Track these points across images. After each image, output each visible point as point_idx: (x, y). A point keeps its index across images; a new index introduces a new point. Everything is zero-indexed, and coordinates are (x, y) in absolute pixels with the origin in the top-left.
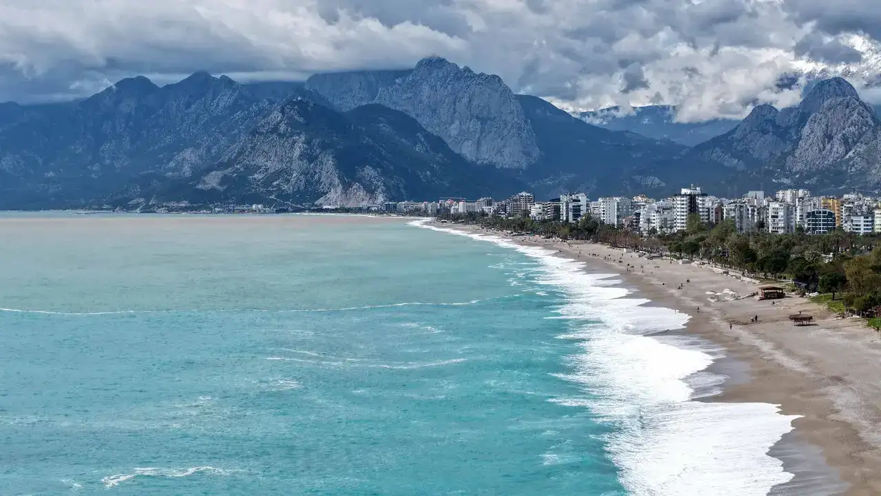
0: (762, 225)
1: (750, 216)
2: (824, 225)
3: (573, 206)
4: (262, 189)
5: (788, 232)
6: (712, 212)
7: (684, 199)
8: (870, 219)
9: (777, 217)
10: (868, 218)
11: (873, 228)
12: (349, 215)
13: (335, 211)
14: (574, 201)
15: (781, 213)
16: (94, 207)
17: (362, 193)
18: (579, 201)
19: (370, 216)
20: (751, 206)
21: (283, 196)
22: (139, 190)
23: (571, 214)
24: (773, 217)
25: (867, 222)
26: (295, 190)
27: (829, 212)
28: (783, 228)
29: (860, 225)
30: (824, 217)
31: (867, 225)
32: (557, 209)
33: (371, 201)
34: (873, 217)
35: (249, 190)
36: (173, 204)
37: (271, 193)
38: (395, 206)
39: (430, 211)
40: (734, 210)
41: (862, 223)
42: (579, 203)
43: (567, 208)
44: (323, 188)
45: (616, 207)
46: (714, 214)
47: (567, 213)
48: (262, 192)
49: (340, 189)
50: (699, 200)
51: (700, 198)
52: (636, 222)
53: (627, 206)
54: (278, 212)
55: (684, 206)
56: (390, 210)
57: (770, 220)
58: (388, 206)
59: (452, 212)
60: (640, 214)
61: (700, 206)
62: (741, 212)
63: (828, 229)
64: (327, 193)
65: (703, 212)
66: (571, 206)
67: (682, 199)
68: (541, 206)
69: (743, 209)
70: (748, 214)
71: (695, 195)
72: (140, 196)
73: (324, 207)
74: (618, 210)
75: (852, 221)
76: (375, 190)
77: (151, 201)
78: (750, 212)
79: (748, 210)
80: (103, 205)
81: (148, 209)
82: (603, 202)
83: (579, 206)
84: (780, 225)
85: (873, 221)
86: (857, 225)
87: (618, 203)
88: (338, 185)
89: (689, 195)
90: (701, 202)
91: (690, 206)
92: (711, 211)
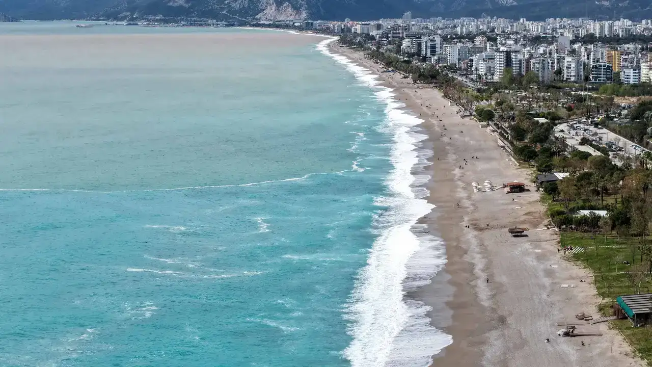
0: (559, 72)
1: (550, 67)
2: (603, 75)
3: (431, 45)
4: (217, 6)
5: (578, 79)
6: (524, 63)
7: (502, 54)
8: (637, 71)
9: (570, 68)
10: (636, 70)
11: (639, 78)
12: (278, 30)
13: (269, 26)
14: (431, 40)
15: (573, 65)
16: (93, 18)
17: (290, 10)
18: (435, 41)
19: (293, 32)
20: (551, 60)
21: (231, 11)
22: (126, 5)
23: (429, 50)
24: (567, 68)
25: (635, 73)
26: (241, 7)
27: (608, 66)
28: (575, 76)
29: (630, 76)
30: (604, 69)
31: (635, 76)
32: (419, 45)
33: (297, 16)
34: (640, 70)
35: (207, 7)
36: (150, 17)
37: (223, 9)
38: (312, 24)
39: (336, 31)
40: (539, 63)
41: (632, 74)
42: (435, 43)
43: (426, 46)
44: (262, 6)
45: (457, 52)
46: (525, 64)
47: (426, 50)
48: (217, 9)
49: (274, 7)
50: (513, 55)
51: (514, 54)
52: (470, 66)
53: (466, 52)
54: (227, 26)
55: (502, 60)
56: (308, 27)
57: (565, 70)
58: (307, 24)
59: (353, 30)
60: (473, 60)
61: (513, 60)
62: (543, 64)
63: (606, 78)
64: (264, 9)
65: (516, 64)
66: (429, 44)
67: (501, 54)
68: (410, 40)
69: (545, 62)
70: (549, 66)
71: (510, 52)
72: (127, 11)
73: (262, 22)
74: (459, 54)
75: (624, 72)
76: (300, 8)
77: (135, 14)
78: (550, 64)
79: (549, 63)
80: (100, 16)
81: (132, 21)
82: (450, 47)
83: (435, 44)
84: (572, 74)
85: (639, 73)
86: (628, 76)
87: (459, 50)
88: (273, 4)
89: (506, 52)
90: (514, 57)
91: (506, 60)
92: (523, 61)
